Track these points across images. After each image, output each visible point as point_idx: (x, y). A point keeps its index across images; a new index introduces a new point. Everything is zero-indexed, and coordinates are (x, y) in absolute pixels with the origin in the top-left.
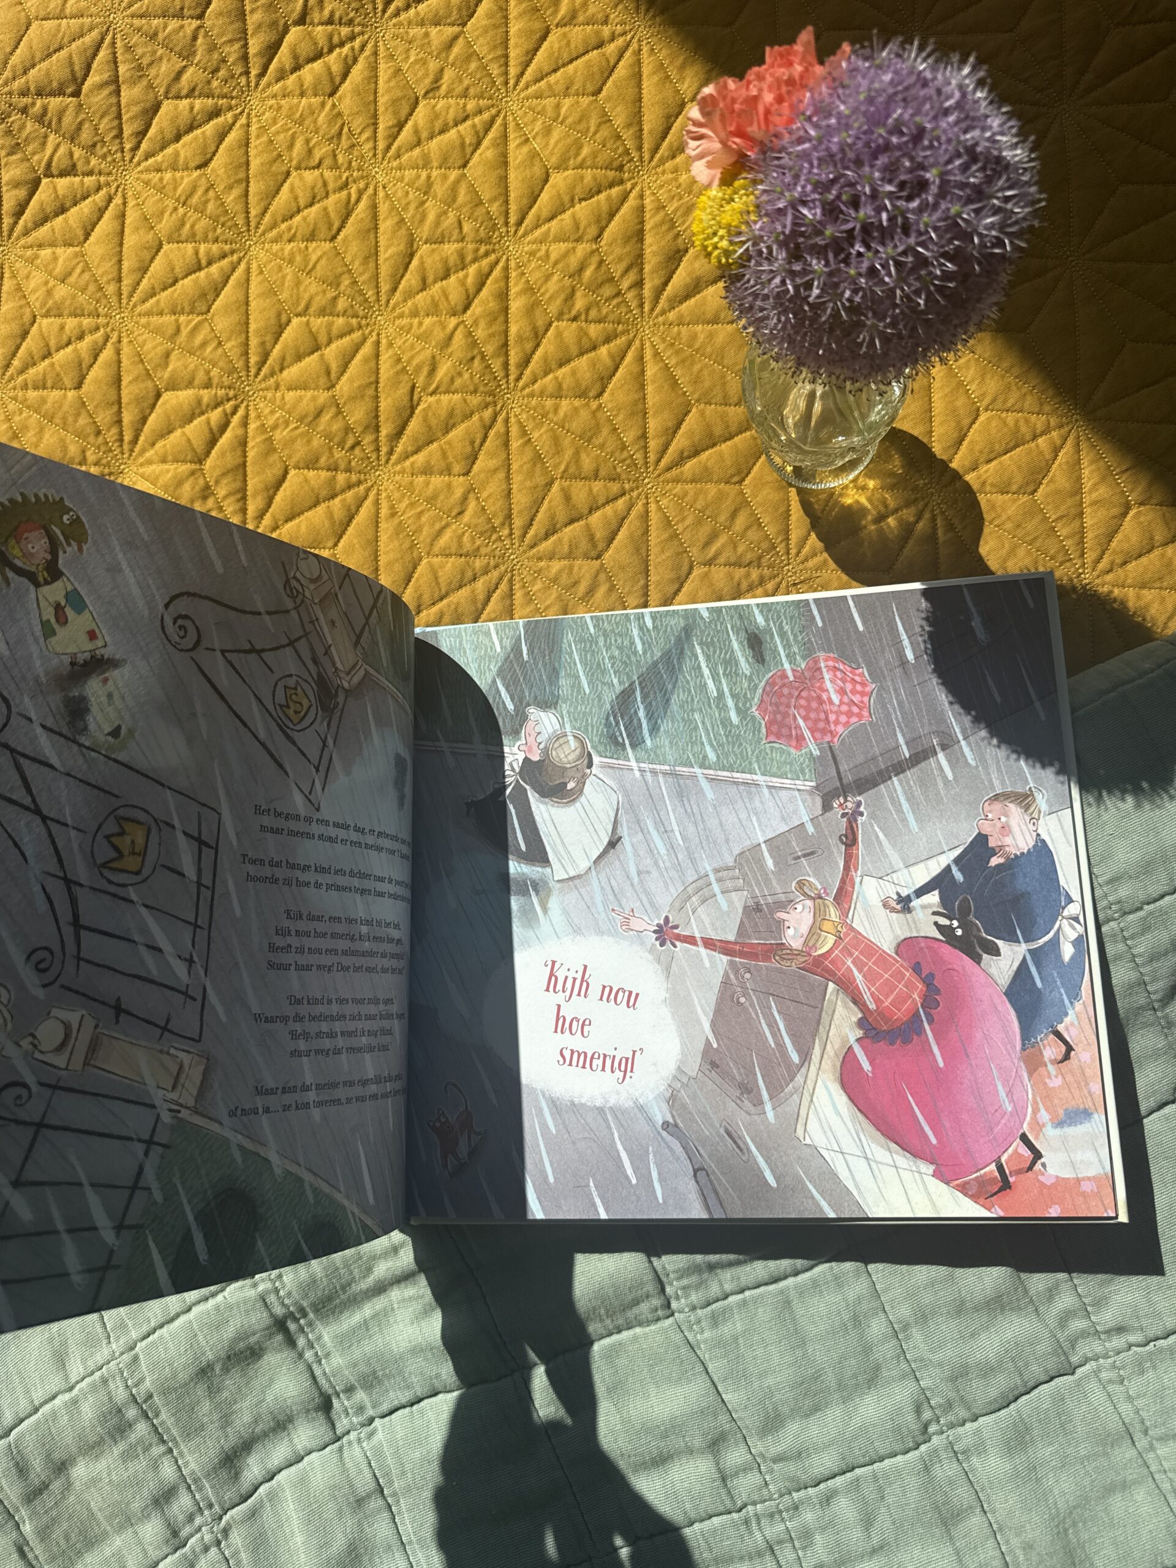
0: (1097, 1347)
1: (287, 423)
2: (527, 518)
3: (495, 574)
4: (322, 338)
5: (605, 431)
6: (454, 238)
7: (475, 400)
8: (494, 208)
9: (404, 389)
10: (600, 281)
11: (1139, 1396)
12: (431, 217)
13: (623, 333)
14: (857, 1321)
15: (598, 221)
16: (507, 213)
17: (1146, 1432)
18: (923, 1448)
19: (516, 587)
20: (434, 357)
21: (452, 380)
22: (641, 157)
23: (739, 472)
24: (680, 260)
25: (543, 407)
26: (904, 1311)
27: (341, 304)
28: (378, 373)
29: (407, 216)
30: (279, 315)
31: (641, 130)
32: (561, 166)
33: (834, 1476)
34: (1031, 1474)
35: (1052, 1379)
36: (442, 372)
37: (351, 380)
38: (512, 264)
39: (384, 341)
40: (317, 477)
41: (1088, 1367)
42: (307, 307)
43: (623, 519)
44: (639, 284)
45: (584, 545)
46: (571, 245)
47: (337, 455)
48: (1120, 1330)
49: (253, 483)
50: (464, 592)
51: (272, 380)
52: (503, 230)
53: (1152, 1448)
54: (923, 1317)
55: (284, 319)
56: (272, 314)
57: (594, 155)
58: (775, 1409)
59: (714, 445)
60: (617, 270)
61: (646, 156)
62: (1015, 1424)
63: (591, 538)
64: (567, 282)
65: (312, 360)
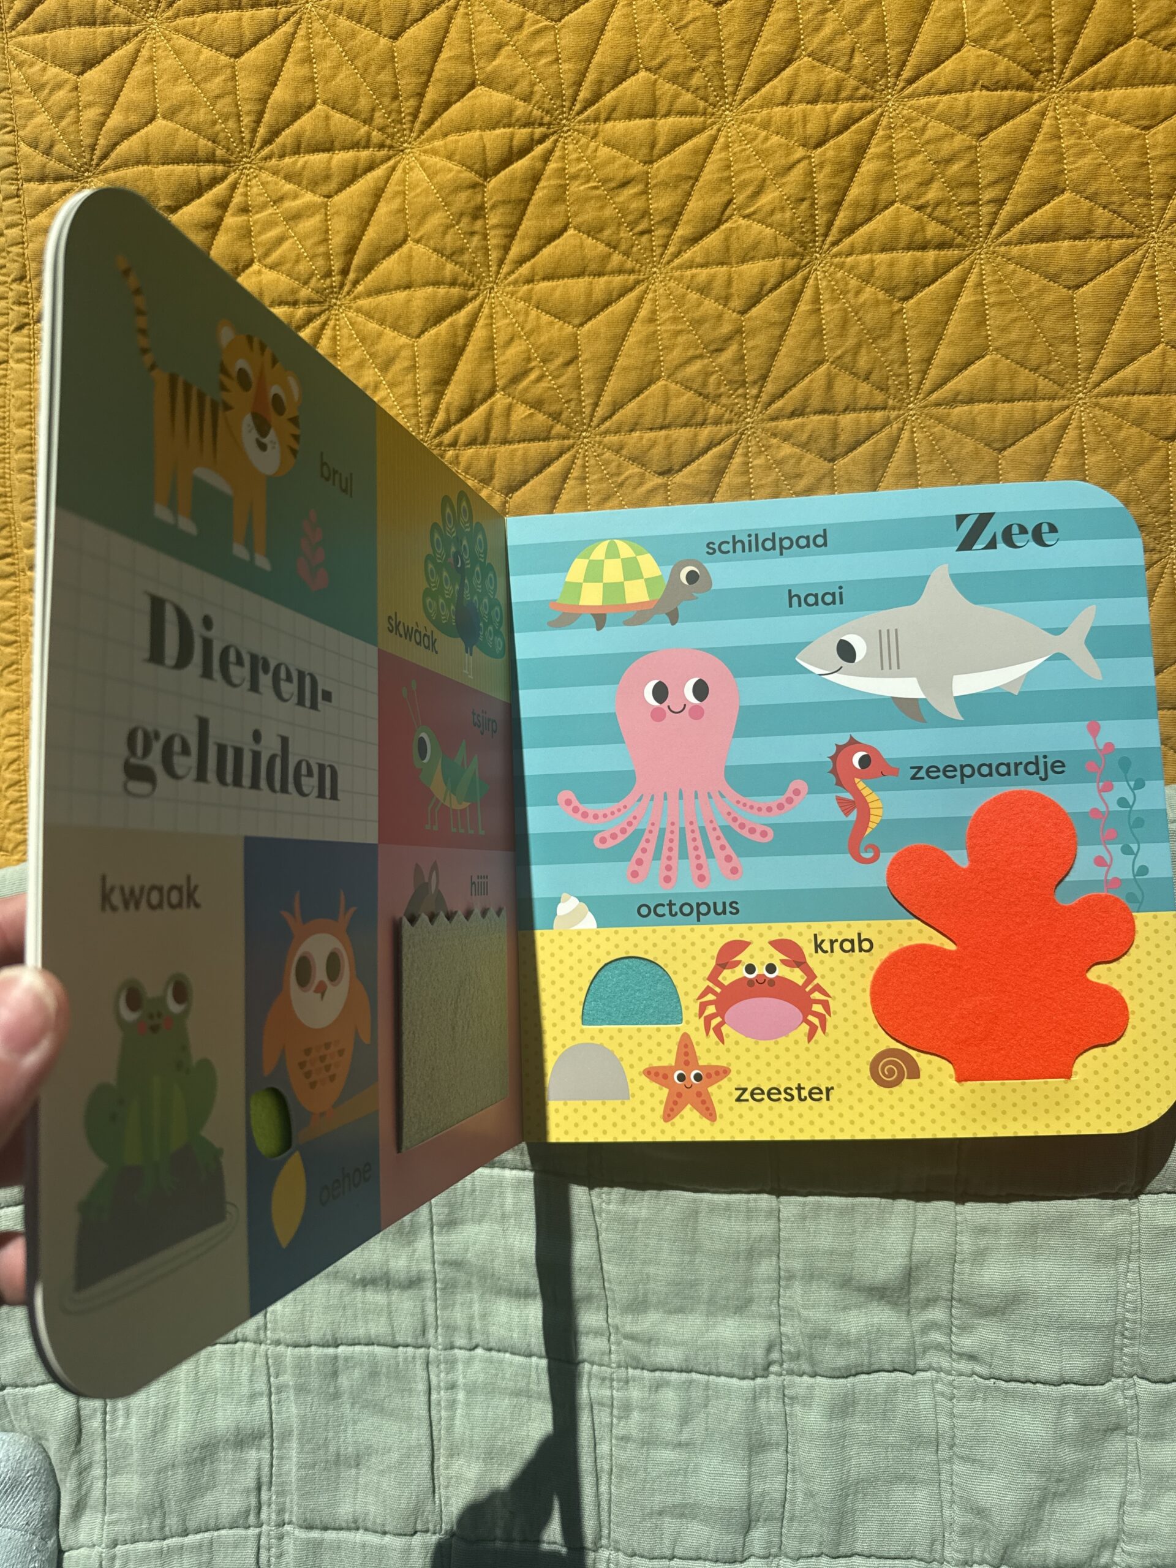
0: (945, 1363)
1: (588, 179)
2: (782, 388)
3: (725, 429)
4: (662, 107)
5: (895, 337)
6: (839, 64)
7: (785, 244)
8: (893, 53)
9: (720, 199)
10: (964, 179)
11: (960, 1416)
12: (827, 30)
13: (959, 246)
14: (752, 1254)
15: (991, 118)
16: (904, 64)
17: (951, 1447)
18: (759, 1381)
19: (739, 452)
20: (764, 180)
21: (772, 212)
22: (1062, 72)
23: (1004, 440)
24: (1052, 199)
25: (847, 284)
26: (797, 1265)
27: (696, 80)
28: (701, 171)
29: (804, 17)
30: (629, 60)
31: (1076, 43)
32: (980, 41)
33: (671, 1370)
34: (840, 1441)
35: (894, 1370)
36: (768, 198)
37: (672, 165)
38: (884, 121)
39: (721, 140)
40: (594, 248)
41: (928, 1374)
42: (661, 66)
43: (873, 433)
44: (1000, 202)
45: (824, 442)
46: (951, 130)
47: (622, 235)
48: (972, 1357)
49: (528, 225)
50: (686, 433)
51: (593, 126)
52: (891, 80)
53: (950, 1461)
54: (811, 1276)
55: (632, 67)
56: (623, 54)
57: (1019, 45)
58: (645, 1295)
59: (991, 401)
60: (986, 177)
61: (1067, 73)
62: (846, 1395)
63: (835, 437)
64: (930, 167)
65: (640, 125)
